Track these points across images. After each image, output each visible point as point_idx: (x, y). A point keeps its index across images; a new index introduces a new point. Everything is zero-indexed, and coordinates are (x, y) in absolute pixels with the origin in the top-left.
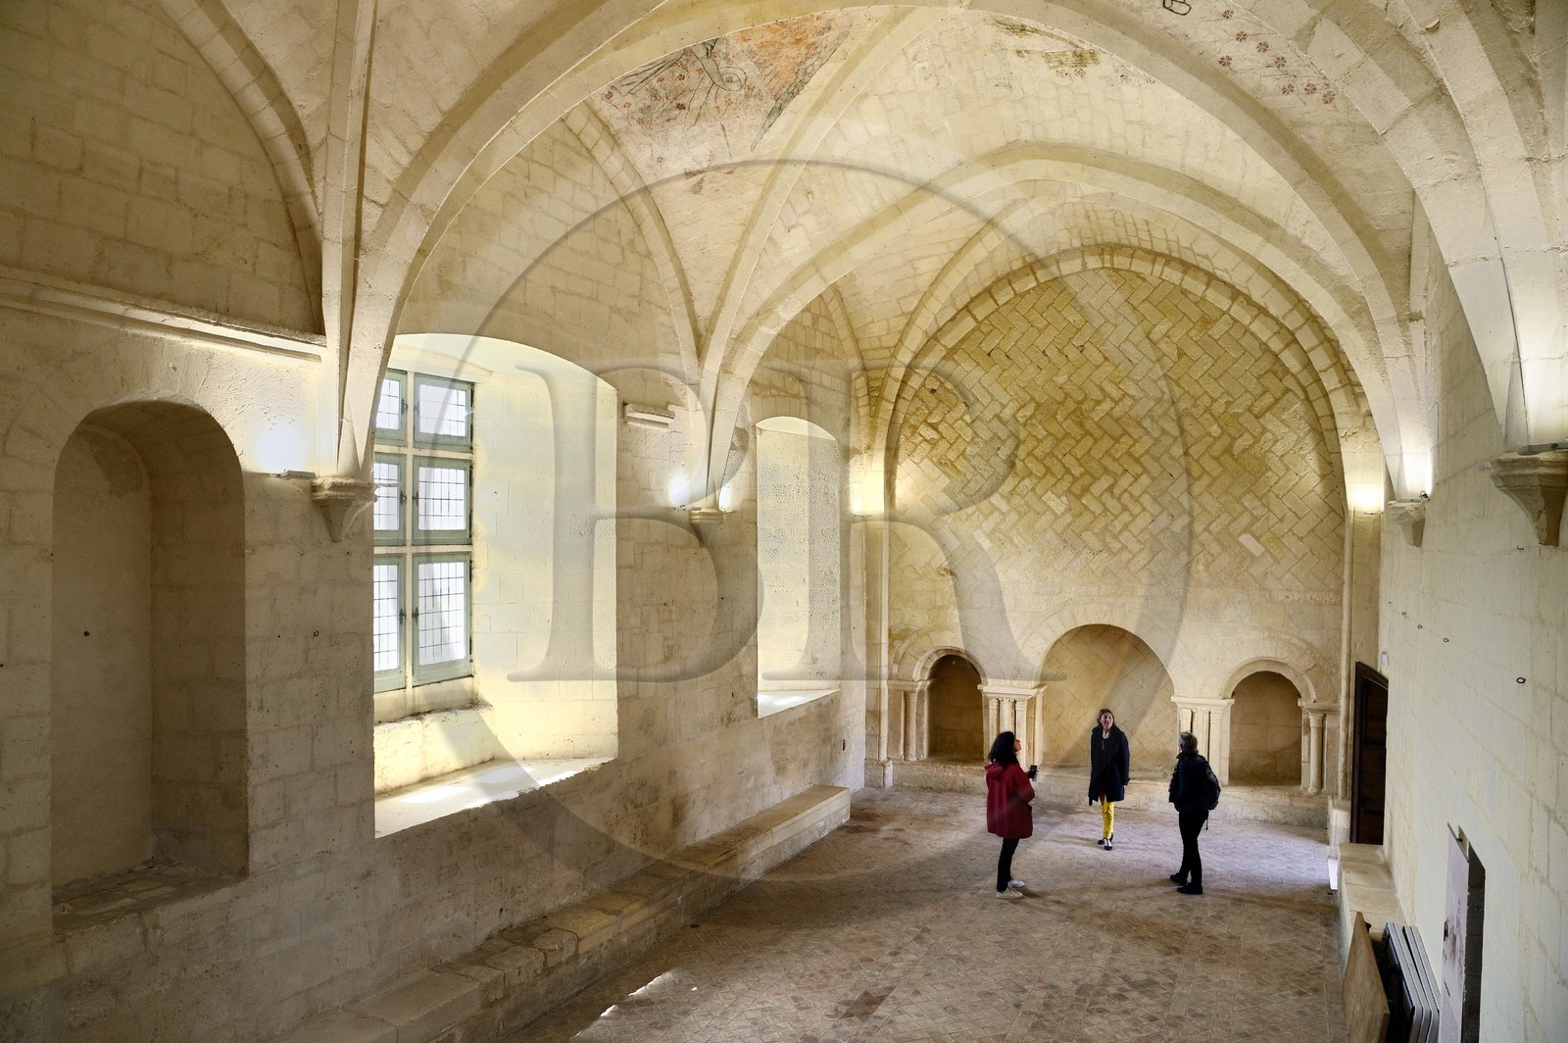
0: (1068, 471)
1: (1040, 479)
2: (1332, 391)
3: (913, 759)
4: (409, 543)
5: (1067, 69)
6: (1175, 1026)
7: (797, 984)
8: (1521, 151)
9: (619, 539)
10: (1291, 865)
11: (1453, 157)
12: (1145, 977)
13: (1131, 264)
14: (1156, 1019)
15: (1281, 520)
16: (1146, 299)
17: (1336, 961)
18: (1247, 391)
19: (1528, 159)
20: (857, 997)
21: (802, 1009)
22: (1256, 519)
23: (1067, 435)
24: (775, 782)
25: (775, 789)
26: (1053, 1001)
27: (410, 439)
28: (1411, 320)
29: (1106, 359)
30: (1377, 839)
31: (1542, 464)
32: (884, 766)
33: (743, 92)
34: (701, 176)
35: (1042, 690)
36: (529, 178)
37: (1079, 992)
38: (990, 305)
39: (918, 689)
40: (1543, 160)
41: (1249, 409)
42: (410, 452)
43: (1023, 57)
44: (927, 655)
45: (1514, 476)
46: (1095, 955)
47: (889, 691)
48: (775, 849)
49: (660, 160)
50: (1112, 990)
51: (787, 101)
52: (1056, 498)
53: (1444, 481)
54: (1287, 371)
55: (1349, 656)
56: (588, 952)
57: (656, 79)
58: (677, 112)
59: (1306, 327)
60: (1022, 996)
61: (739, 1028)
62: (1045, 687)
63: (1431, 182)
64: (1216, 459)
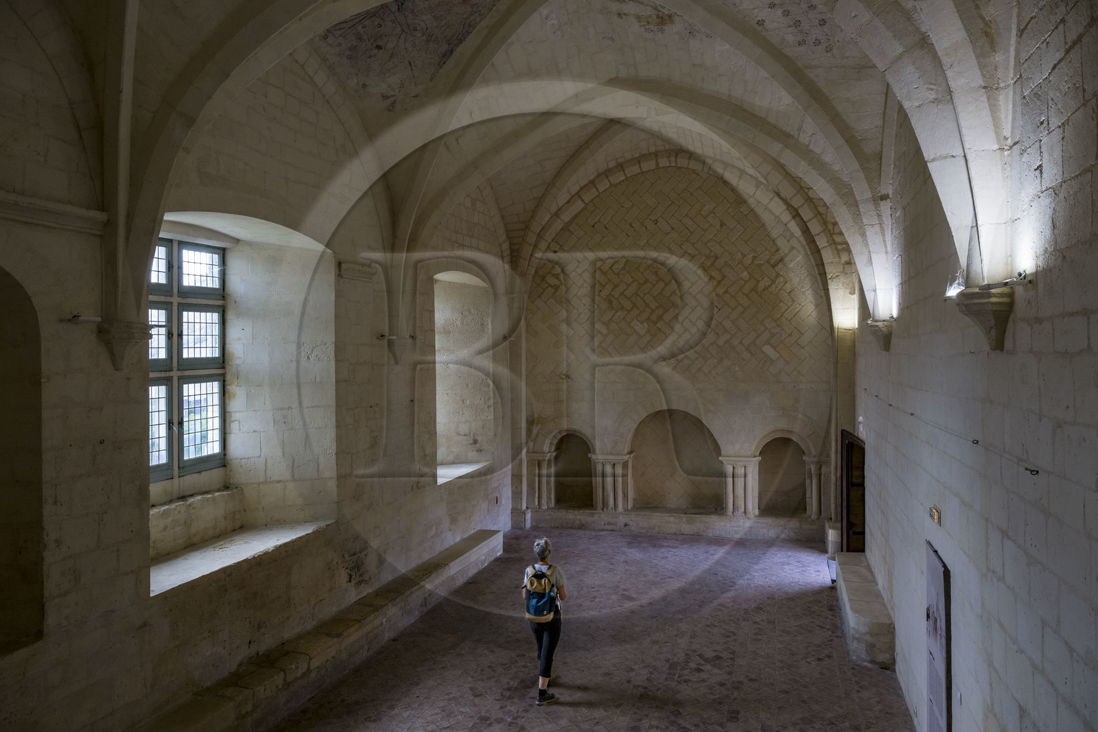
0: (647, 305)
1: (629, 311)
2: (823, 248)
3: (545, 507)
4: (175, 369)
5: (652, 27)
6: (737, 688)
7: (472, 677)
8: (981, 82)
9: (337, 360)
10: (803, 569)
11: (932, 86)
12: (714, 654)
13: (688, 164)
14: (725, 684)
15: (790, 335)
16: (699, 188)
17: (841, 635)
18: (766, 249)
19: (985, 88)
20: (516, 684)
21: (476, 696)
22: (773, 335)
23: (647, 281)
24: (450, 530)
25: (449, 534)
26: (653, 676)
27: (175, 291)
28: (882, 200)
29: (673, 228)
30: (861, 549)
31: (994, 295)
32: (525, 514)
33: (424, 38)
34: (394, 99)
35: (632, 455)
36: (266, 97)
37: (670, 668)
38: (594, 192)
39: (547, 458)
40: (994, 87)
41: (768, 261)
42: (175, 300)
43: (622, 18)
44: (553, 434)
45: (974, 303)
46: (679, 641)
47: (527, 461)
48: (452, 578)
49: (364, 86)
50: (693, 665)
51: (457, 46)
52: (640, 324)
53: (907, 307)
54: (792, 235)
55: (837, 425)
56: (317, 667)
57: (361, 26)
58: (376, 51)
59: (806, 205)
60: (632, 674)
61: (432, 715)
62: (634, 454)
63: (916, 104)
64: (747, 295)
